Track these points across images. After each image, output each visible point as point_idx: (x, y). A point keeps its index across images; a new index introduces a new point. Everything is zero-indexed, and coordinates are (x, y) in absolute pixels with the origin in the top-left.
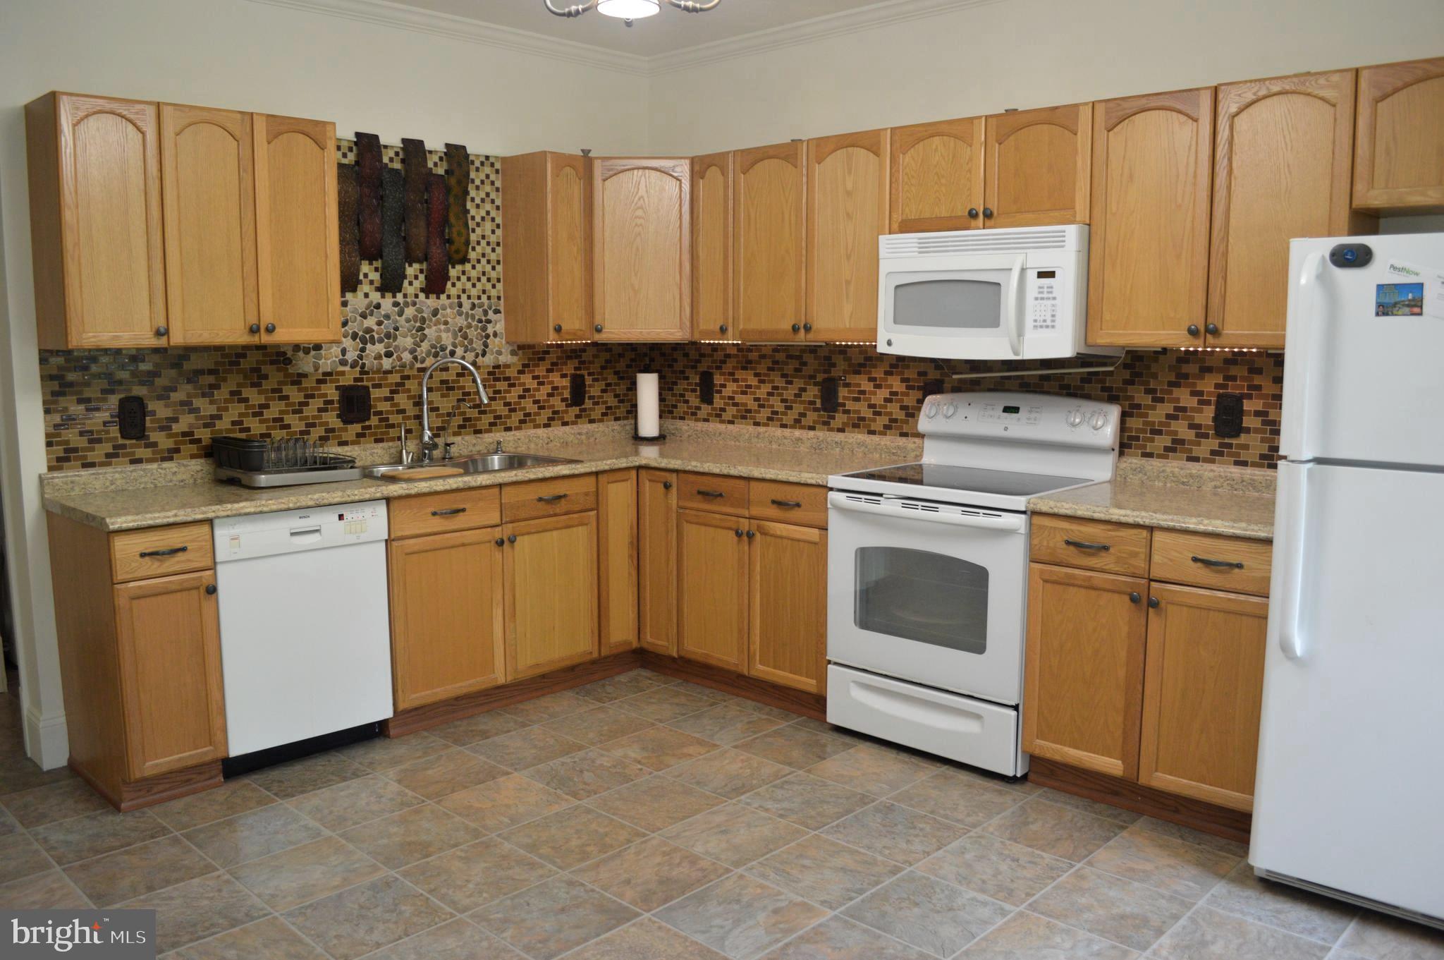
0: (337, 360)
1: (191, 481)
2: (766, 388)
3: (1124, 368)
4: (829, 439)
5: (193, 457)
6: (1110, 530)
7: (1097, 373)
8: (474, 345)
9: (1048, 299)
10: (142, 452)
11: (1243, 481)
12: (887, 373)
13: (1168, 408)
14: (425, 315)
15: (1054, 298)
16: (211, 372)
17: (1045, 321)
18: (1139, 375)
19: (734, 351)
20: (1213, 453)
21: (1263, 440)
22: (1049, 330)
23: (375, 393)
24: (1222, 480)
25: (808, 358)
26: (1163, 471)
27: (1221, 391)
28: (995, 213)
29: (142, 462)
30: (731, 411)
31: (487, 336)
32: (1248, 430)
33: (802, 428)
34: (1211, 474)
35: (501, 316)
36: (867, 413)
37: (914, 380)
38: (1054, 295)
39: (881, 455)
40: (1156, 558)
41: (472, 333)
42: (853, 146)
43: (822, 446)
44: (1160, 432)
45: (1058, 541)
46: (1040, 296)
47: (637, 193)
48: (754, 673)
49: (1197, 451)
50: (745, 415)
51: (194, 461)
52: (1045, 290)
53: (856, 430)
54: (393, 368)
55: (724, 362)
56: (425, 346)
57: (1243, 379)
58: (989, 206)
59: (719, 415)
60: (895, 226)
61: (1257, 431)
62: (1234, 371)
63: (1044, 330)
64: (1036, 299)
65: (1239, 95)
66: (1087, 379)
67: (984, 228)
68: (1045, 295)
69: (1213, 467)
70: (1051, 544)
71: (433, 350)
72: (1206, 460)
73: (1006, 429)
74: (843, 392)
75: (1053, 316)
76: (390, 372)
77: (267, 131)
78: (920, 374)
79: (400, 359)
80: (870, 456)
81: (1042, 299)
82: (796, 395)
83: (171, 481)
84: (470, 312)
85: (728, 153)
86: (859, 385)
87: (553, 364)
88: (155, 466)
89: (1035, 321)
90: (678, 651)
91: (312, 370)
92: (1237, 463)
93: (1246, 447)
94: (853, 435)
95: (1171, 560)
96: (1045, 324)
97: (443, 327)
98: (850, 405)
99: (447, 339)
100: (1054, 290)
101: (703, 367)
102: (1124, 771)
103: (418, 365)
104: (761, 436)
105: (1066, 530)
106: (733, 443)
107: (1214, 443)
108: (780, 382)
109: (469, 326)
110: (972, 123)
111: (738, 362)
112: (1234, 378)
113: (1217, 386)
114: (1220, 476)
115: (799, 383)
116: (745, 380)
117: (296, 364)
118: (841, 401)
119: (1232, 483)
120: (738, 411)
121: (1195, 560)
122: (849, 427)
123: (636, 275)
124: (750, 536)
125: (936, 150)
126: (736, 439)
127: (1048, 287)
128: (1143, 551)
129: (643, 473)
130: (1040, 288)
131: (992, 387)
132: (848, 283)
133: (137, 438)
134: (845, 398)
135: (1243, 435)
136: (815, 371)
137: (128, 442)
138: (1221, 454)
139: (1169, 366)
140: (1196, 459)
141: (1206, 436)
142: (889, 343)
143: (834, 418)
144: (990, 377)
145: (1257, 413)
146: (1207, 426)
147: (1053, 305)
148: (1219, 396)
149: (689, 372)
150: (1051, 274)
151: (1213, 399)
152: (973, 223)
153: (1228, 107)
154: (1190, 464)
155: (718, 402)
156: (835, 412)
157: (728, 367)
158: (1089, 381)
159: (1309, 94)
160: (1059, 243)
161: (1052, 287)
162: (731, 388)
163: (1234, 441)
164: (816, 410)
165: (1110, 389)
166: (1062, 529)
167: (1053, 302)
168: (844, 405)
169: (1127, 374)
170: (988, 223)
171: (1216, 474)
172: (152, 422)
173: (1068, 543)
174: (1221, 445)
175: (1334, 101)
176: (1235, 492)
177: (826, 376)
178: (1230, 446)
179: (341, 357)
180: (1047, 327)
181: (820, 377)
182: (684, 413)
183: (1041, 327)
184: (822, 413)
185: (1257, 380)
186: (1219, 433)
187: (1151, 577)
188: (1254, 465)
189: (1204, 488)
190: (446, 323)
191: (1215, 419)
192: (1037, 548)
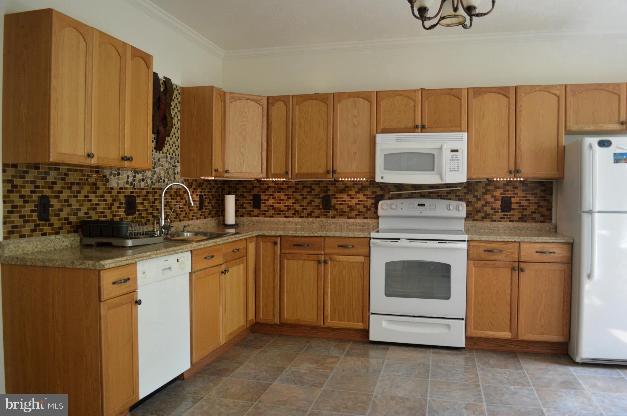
0: (125, 181)
1: (70, 246)
2: (291, 201)
3: (464, 188)
4: (329, 221)
5: (69, 232)
6: (502, 245)
7: (453, 190)
8: (171, 178)
9: (455, 160)
10: (47, 229)
11: (514, 227)
12: (356, 192)
13: (482, 202)
14: (156, 161)
15: (458, 160)
16: (78, 184)
17: (454, 168)
18: (471, 190)
19: (273, 185)
20: (501, 218)
21: (519, 212)
22: (457, 172)
23: (139, 200)
24: (506, 228)
25: (315, 187)
26: (484, 226)
27: (503, 195)
28: (427, 127)
29: (46, 235)
30: (271, 212)
31: (175, 174)
32: (513, 209)
33: (313, 217)
34: (502, 226)
35: (179, 164)
36: (348, 210)
37: (370, 195)
38: (458, 159)
39: (356, 227)
40: (522, 253)
41: (171, 171)
42: (357, 97)
43: (325, 224)
44: (480, 212)
45: (481, 249)
46: (452, 159)
47: (244, 110)
48: (327, 325)
49: (495, 218)
50: (279, 213)
51: (69, 235)
52: (454, 157)
53: (341, 217)
54: (144, 187)
55: (268, 190)
56: (155, 177)
57: (511, 191)
58: (423, 124)
59: (264, 214)
60: (379, 130)
61: (517, 209)
62: (507, 188)
63: (454, 172)
64: (451, 160)
65: (525, 90)
66: (449, 193)
67: (421, 132)
68: (454, 159)
69: (502, 223)
70: (478, 252)
71: (158, 179)
72: (498, 221)
73: (421, 213)
74: (333, 201)
75: (458, 167)
76: (142, 189)
77: (132, 54)
78: (373, 192)
79: (147, 182)
80: (351, 227)
81: (453, 160)
82: (308, 203)
83: (62, 246)
84: (170, 161)
85: (290, 95)
86: (343, 198)
87: (194, 189)
88: (53, 237)
89: (450, 168)
90: (280, 321)
91: (116, 186)
92: (510, 221)
93: (513, 215)
94: (340, 219)
95: (528, 253)
96: (454, 170)
97: (161, 167)
98: (337, 207)
99: (162, 174)
100: (458, 156)
101: (255, 192)
102: (512, 336)
103: (153, 187)
104: (291, 222)
105: (484, 246)
106: (275, 226)
107: (501, 215)
108: (299, 198)
109: (170, 168)
110: (415, 92)
111: (275, 189)
112: (508, 191)
113: (501, 194)
114: (506, 226)
115: (309, 198)
116: (280, 197)
117: (111, 183)
118: (333, 205)
119: (510, 228)
120: (275, 211)
121: (537, 252)
122: (337, 216)
123: (243, 148)
124: (325, 262)
125: (398, 101)
126: (277, 224)
127: (455, 156)
128: (517, 251)
129: (260, 238)
130: (452, 156)
131: (408, 197)
132: (355, 153)
133: (46, 221)
134: (335, 204)
135: (512, 211)
136: (319, 192)
137: (41, 223)
138: (504, 218)
139: (482, 187)
140: (495, 221)
141: (498, 212)
142: (382, 178)
143: (329, 212)
144: (406, 193)
145: (517, 203)
146: (498, 209)
147: (458, 163)
148: (502, 197)
149: (246, 195)
150: (457, 151)
151: (500, 198)
152: (417, 130)
153: (521, 94)
154: (493, 223)
155: (263, 207)
156: (330, 210)
157: (270, 191)
158: (450, 193)
159: (549, 92)
160: (461, 139)
161: (457, 156)
162: (271, 201)
163: (509, 213)
164: (319, 209)
165: (459, 196)
166: (482, 246)
167: (458, 161)
168: (335, 207)
169: (465, 190)
170: (423, 130)
171: (504, 225)
172: (53, 211)
173: (485, 251)
174: (504, 215)
175: (558, 95)
176: (512, 232)
177: (325, 194)
178: (507, 215)
179: (127, 180)
180: (456, 171)
181: (321, 195)
182: (243, 213)
183: (453, 171)
184: (323, 210)
185: (516, 191)
186: (503, 211)
187: (520, 261)
188: (517, 221)
189: (500, 231)
190: (162, 166)
191: (501, 206)
192: (472, 254)
